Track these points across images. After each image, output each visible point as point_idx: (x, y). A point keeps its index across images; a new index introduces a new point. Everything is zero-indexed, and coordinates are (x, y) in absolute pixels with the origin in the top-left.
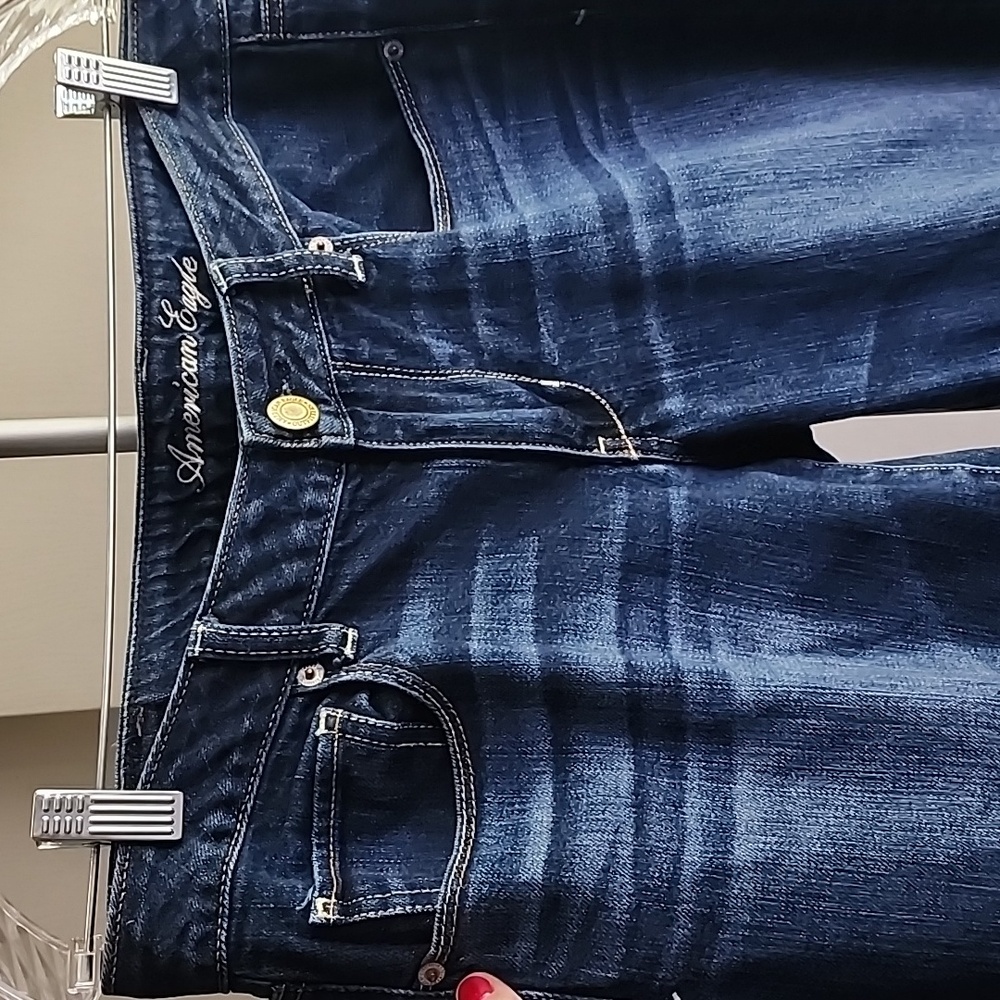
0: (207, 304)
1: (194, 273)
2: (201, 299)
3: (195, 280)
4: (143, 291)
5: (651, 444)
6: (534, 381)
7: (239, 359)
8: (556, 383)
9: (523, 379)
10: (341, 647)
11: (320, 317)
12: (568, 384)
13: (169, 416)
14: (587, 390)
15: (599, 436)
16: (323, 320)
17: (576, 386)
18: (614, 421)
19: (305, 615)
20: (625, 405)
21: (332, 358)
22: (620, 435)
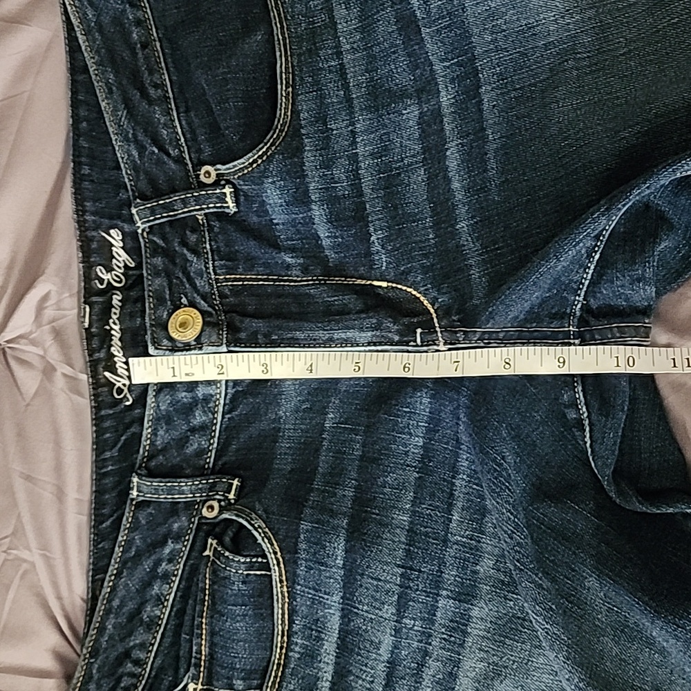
1: (120, 239)
2: (128, 260)
4: (84, 262)
5: (458, 335)
6: (369, 282)
7: (150, 285)
8: (384, 284)
9: (359, 282)
10: (226, 494)
11: (208, 238)
12: (394, 285)
13: (104, 350)
14: (409, 290)
15: (417, 328)
16: (210, 240)
17: (399, 286)
18: (432, 314)
19: (206, 466)
20: (440, 300)
21: (216, 274)
22: (435, 327)
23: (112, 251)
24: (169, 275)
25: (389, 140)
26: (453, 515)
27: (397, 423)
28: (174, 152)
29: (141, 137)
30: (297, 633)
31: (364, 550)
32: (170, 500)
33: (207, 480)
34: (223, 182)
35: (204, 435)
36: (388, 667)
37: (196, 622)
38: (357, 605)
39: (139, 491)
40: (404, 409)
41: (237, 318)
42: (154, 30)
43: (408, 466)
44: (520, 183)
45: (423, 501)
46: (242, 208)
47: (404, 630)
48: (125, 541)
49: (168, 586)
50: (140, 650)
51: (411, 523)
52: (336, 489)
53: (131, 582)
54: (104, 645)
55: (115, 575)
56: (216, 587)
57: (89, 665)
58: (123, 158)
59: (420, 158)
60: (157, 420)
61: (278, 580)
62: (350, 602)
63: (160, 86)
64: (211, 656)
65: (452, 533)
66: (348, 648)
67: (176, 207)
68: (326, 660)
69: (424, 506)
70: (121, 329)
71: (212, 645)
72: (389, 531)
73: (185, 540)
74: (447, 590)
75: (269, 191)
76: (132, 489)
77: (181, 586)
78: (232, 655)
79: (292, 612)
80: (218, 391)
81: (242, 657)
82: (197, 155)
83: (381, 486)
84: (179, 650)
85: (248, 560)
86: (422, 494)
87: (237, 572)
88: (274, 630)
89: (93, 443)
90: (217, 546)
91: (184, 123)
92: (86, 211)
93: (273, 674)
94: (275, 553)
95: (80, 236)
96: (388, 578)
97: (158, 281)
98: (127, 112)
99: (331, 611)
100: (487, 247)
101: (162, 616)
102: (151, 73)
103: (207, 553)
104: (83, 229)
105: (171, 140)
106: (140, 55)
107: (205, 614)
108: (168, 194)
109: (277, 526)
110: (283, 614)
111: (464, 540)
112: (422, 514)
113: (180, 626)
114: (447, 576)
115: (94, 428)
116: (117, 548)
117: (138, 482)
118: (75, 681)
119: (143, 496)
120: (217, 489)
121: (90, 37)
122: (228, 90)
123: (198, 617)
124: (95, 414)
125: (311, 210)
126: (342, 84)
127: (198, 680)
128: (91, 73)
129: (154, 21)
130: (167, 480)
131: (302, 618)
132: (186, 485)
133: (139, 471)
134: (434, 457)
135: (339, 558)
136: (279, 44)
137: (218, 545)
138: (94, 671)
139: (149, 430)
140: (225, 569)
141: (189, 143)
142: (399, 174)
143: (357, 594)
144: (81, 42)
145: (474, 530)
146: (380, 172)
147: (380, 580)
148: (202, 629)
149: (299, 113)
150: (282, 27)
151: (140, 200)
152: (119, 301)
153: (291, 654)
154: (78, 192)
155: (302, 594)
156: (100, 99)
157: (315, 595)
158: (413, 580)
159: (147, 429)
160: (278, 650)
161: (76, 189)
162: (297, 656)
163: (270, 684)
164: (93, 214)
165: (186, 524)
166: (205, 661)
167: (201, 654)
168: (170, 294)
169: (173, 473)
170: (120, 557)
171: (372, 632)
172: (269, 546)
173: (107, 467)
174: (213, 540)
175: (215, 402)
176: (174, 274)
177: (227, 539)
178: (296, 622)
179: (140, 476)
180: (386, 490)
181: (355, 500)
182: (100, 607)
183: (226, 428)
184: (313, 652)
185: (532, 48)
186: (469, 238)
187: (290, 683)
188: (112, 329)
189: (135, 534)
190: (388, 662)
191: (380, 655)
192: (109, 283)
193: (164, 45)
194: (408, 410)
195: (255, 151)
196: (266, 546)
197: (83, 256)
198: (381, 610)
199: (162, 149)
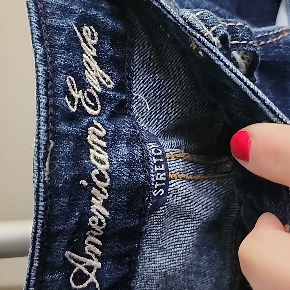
0: (109, 83)
1: (94, 46)
2: (101, 75)
3: (95, 54)
4: (46, 64)
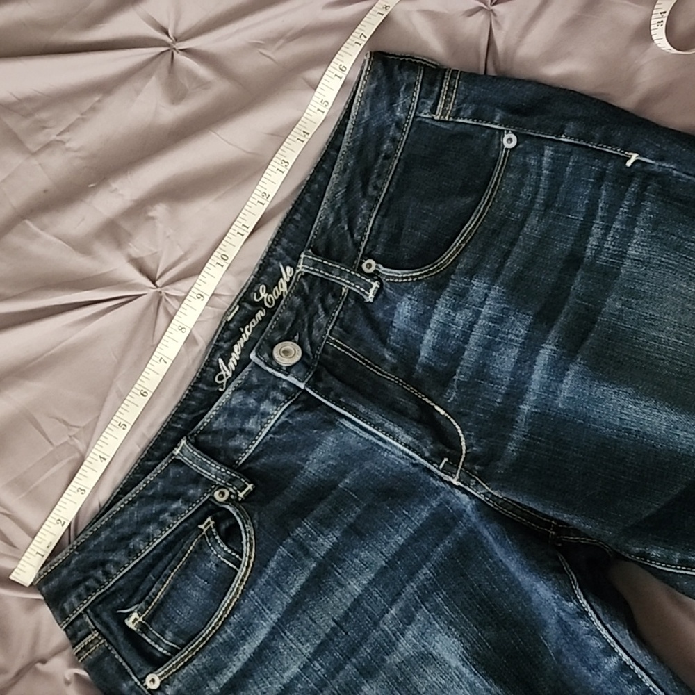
3: (288, 281)
5: (472, 480)
6: (432, 404)
7: (281, 313)
8: (442, 412)
9: (426, 399)
10: (238, 492)
11: (340, 307)
12: (449, 417)
13: (229, 343)
14: (457, 427)
15: (446, 457)
16: (341, 310)
17: (452, 420)
18: (462, 454)
19: (237, 462)
20: (474, 448)
21: (330, 334)
22: (459, 464)
23: (279, 280)
24: (298, 315)
25: (507, 315)
26: (391, 609)
27: (392, 517)
28: (357, 237)
29: (343, 212)
30: (230, 624)
31: (316, 594)
32: (198, 472)
33: (231, 473)
34: (376, 278)
35: (248, 439)
36: (282, 690)
37: (165, 572)
38: (286, 631)
39: (181, 451)
40: (404, 511)
41: (325, 372)
42: (400, 151)
43: (382, 553)
44: (582, 407)
45: (377, 585)
46: (376, 303)
47: (311, 670)
48: (151, 481)
49: (160, 532)
50: (114, 566)
51: (360, 595)
52: (319, 536)
53: (137, 514)
54: (92, 546)
55: (129, 502)
56: (196, 556)
57: (72, 555)
58: (321, 217)
59: (521, 340)
60: (223, 409)
61: (240, 578)
62: (282, 626)
63: (379, 190)
64: (161, 604)
65: (383, 621)
66: (261, 658)
67: (333, 272)
68: (240, 656)
69: (376, 589)
70: (250, 337)
71: (167, 596)
72: (341, 592)
73: (191, 506)
74: (357, 659)
75: (404, 303)
76: (178, 447)
77: (169, 538)
78: (178, 611)
79: (236, 607)
80: (275, 413)
81: (183, 618)
82: (370, 249)
83: (354, 555)
84: (141, 583)
85: (229, 551)
86: (380, 580)
87: (216, 555)
88: (215, 612)
89: (180, 402)
90: (212, 527)
91: (376, 222)
92: (280, 244)
93: (197, 643)
94: (250, 558)
95: (265, 257)
96: (322, 624)
97: (288, 313)
98: (346, 191)
99: (264, 624)
100: (532, 434)
101: (143, 551)
102: (379, 176)
103: (202, 526)
104: (270, 254)
105: (360, 228)
106: (380, 161)
107: (175, 570)
108: (334, 260)
109: (262, 539)
110: (229, 605)
111: (389, 632)
112: (372, 594)
113: (151, 566)
114: (363, 649)
115: (187, 392)
116: (142, 483)
117: (184, 445)
118: (55, 560)
119: (182, 457)
120: (234, 483)
121: (356, 129)
122: (424, 223)
123: (170, 569)
124: (194, 383)
125: (425, 333)
126: (501, 261)
127: (143, 614)
128: (341, 151)
129: (404, 145)
130: (205, 455)
131: (241, 616)
132: (215, 468)
133: (189, 438)
134: (403, 558)
135: (294, 589)
136: (478, 213)
137: (214, 527)
138: (73, 562)
139: (214, 413)
140: (210, 547)
141: (371, 238)
142: (500, 343)
143: (291, 623)
144: (348, 127)
145: (398, 629)
146: (488, 334)
147: (315, 623)
148: (167, 580)
149: (458, 262)
150: (487, 204)
151: (312, 251)
152: (261, 317)
153: (218, 637)
154: (283, 227)
155: (252, 598)
156: (334, 172)
157: (260, 605)
158: (338, 637)
159: (213, 411)
160: (210, 628)
161: (283, 225)
162: (221, 640)
163: (190, 649)
164: (284, 249)
165: (199, 495)
166: (155, 603)
167: (156, 596)
168: (290, 328)
169: (211, 453)
170: (140, 491)
171: (286, 658)
172: (248, 550)
173: (178, 424)
174: (212, 520)
175: (268, 420)
176: (302, 316)
177: (223, 527)
178: (235, 616)
179: (188, 440)
180: (356, 560)
181: (329, 553)
182: (105, 518)
183: (266, 443)
184: (234, 646)
185: (644, 333)
186: (524, 420)
187: (205, 657)
188: (244, 332)
189: (160, 480)
190: (284, 686)
191: (282, 677)
192: (263, 300)
193: (399, 165)
194: (407, 513)
195: (411, 271)
196: (246, 549)
197: (258, 272)
198: (303, 644)
199: (351, 229)
